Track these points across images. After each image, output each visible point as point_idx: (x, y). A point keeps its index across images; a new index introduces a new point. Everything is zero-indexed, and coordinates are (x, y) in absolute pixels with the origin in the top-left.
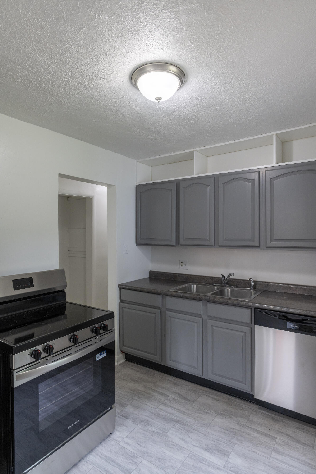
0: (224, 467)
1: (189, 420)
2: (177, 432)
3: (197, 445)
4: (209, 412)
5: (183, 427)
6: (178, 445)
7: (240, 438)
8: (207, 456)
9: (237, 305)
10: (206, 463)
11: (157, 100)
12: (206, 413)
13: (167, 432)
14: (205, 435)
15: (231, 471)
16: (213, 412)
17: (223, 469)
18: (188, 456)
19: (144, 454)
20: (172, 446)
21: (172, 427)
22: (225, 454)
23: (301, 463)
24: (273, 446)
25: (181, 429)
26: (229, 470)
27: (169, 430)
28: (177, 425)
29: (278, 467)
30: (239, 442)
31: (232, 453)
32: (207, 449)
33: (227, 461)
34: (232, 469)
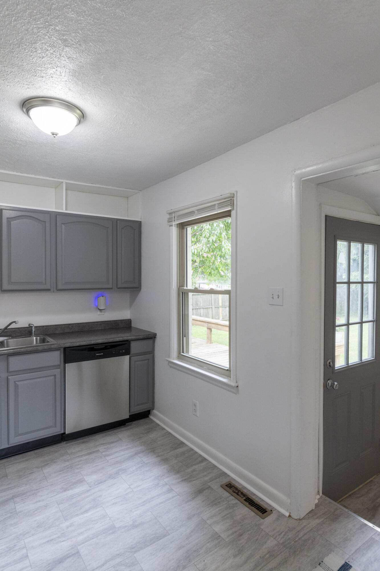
0: (90, 487)
1: (22, 489)
2: (24, 503)
3: (55, 494)
4: (33, 471)
5: (25, 496)
6: (40, 507)
7: (78, 467)
8: (70, 493)
9: (48, 349)
10: (77, 496)
11: (53, 134)
12: (30, 474)
13: (15, 510)
14: (52, 485)
15: (97, 485)
16: (35, 469)
17: (91, 488)
18: (58, 505)
19: (18, 537)
20: (36, 512)
21: (15, 504)
22: (81, 481)
23: (124, 451)
24: (102, 455)
25: (25, 499)
26: (95, 485)
27: (15, 508)
28: (17, 499)
29: (117, 461)
30: (81, 469)
31: (84, 477)
32: (65, 490)
33: (87, 483)
34: (96, 484)
